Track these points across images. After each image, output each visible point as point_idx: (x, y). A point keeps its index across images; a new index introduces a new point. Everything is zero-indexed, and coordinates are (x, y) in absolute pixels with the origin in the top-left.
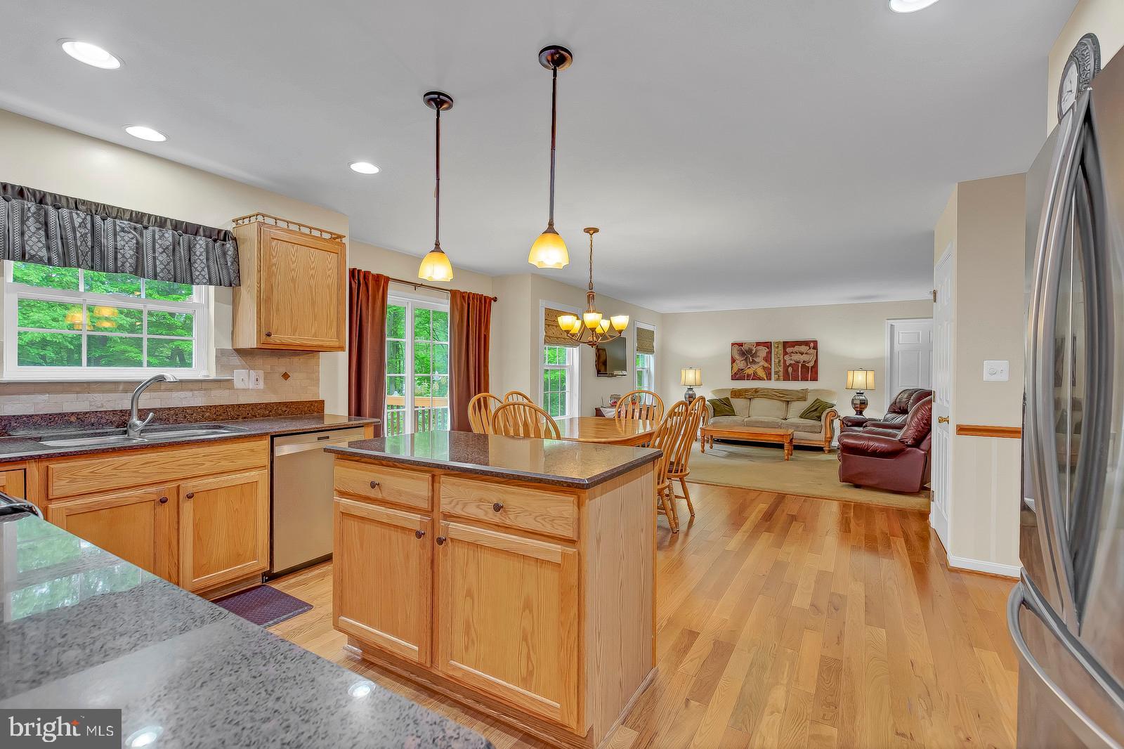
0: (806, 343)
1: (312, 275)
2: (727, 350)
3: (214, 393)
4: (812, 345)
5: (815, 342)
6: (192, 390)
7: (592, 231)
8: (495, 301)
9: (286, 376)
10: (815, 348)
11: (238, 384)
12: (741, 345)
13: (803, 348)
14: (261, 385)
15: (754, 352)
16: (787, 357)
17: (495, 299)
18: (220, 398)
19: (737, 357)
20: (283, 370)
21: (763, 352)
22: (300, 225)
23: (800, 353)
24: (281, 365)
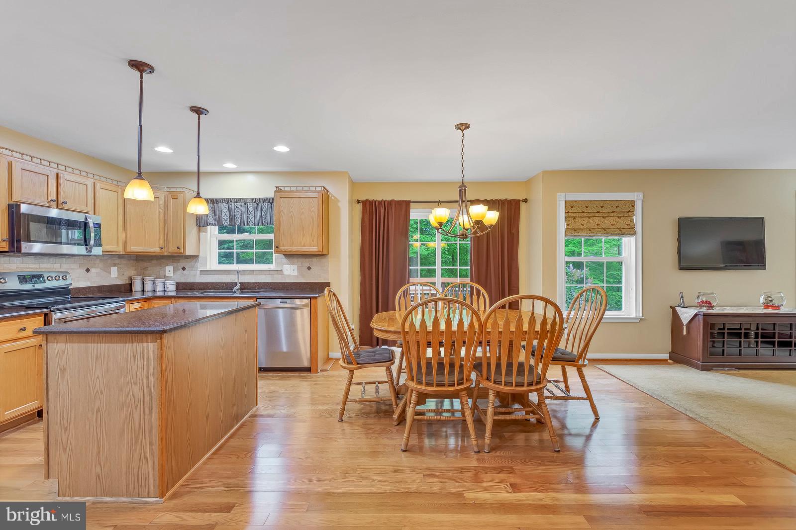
1: (302, 213)
3: (275, 276)
6: (265, 275)
7: (464, 127)
8: (526, 202)
9: (309, 268)
11: (285, 273)
14: (296, 273)
17: (526, 201)
18: (277, 279)
20: (308, 265)
22: (297, 187)
24: (307, 262)
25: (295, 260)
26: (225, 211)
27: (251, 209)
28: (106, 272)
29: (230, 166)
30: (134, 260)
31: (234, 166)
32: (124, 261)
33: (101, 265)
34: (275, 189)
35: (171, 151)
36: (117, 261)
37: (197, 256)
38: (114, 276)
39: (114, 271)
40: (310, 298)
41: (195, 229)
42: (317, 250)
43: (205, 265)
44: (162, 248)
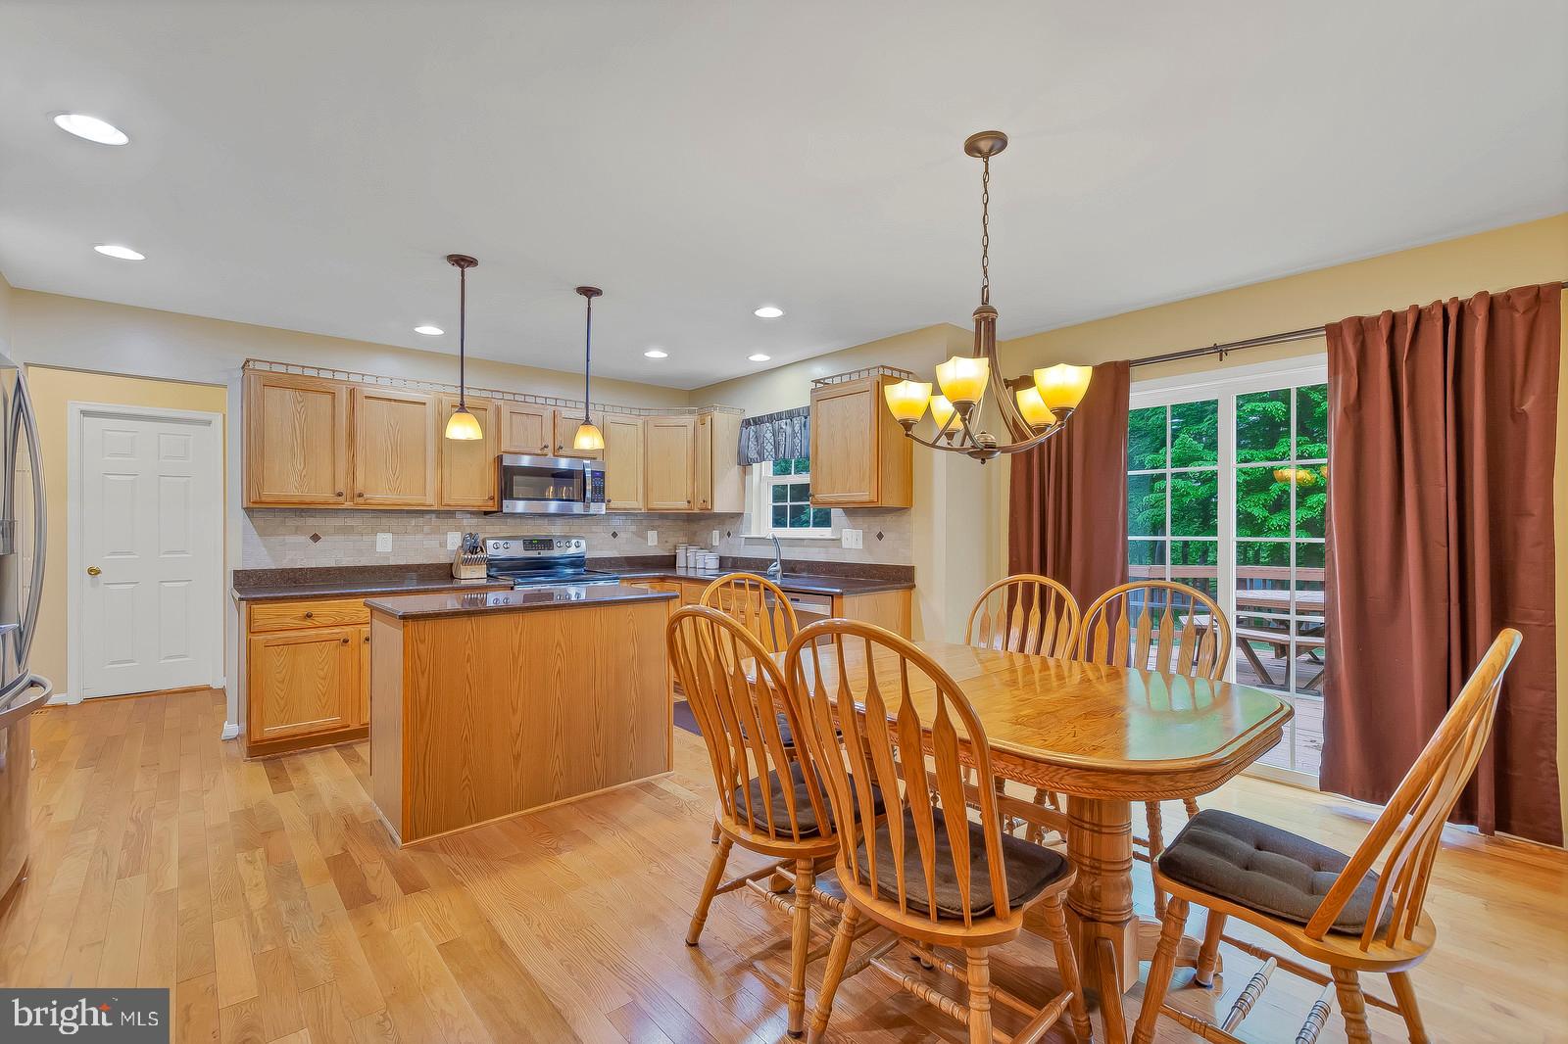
9: (880, 536)
11: (845, 544)
14: (861, 545)
18: (834, 555)
20: (878, 530)
22: (840, 375)
24: (876, 524)
25: (860, 520)
26: (769, 435)
27: (797, 428)
28: (642, 538)
29: (760, 358)
30: (684, 521)
31: (767, 358)
32: (668, 523)
33: (633, 528)
34: (813, 385)
35: (665, 355)
36: (657, 523)
37: (740, 515)
38: (652, 544)
39: (652, 537)
40: (832, 596)
41: (736, 469)
42: (866, 498)
43: (750, 531)
44: (689, 502)
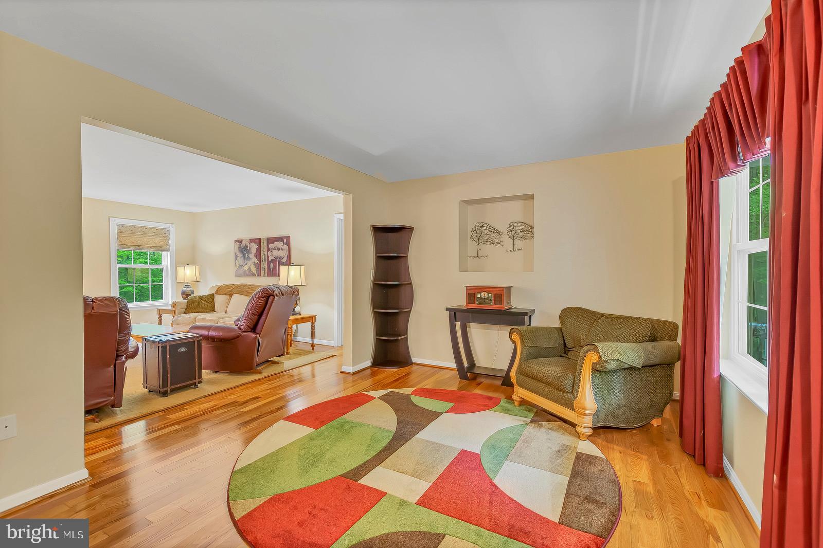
0: (280, 239)
2: (232, 248)
4: (285, 240)
5: (288, 238)
10: (288, 244)
12: (240, 241)
13: (279, 244)
15: (248, 248)
16: (269, 253)
19: (238, 254)
21: (254, 247)
23: (278, 249)
